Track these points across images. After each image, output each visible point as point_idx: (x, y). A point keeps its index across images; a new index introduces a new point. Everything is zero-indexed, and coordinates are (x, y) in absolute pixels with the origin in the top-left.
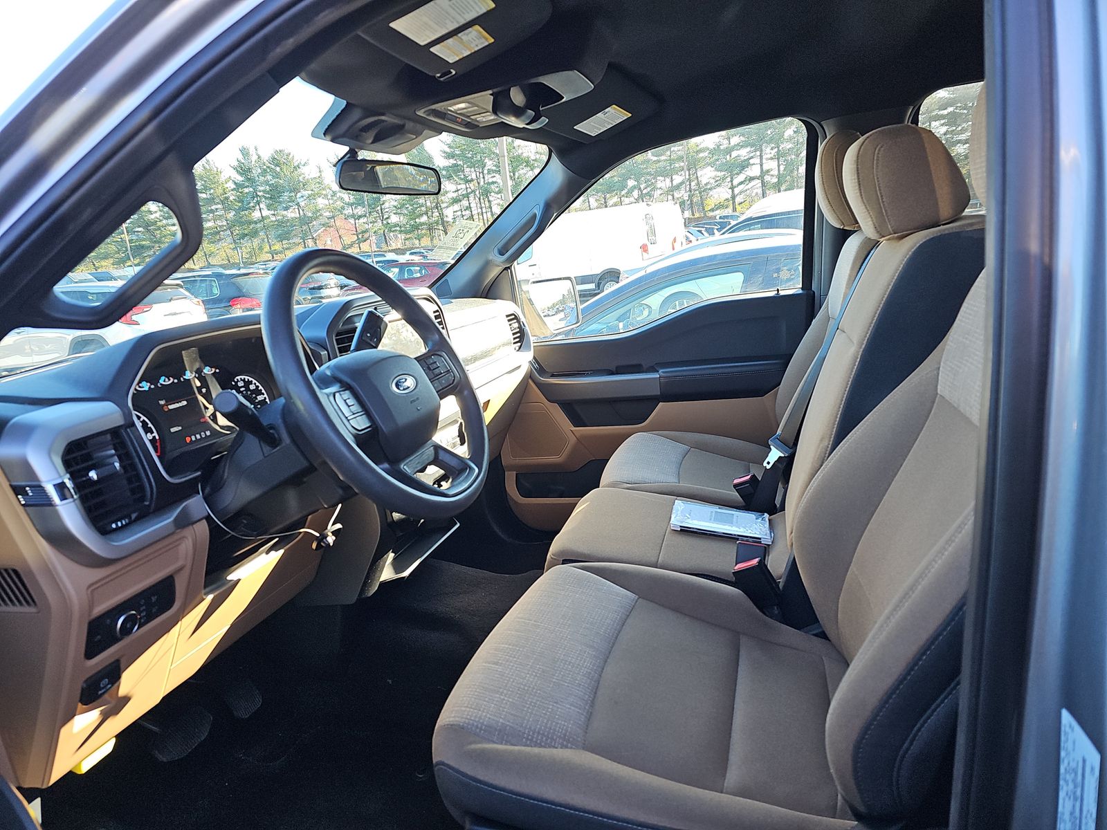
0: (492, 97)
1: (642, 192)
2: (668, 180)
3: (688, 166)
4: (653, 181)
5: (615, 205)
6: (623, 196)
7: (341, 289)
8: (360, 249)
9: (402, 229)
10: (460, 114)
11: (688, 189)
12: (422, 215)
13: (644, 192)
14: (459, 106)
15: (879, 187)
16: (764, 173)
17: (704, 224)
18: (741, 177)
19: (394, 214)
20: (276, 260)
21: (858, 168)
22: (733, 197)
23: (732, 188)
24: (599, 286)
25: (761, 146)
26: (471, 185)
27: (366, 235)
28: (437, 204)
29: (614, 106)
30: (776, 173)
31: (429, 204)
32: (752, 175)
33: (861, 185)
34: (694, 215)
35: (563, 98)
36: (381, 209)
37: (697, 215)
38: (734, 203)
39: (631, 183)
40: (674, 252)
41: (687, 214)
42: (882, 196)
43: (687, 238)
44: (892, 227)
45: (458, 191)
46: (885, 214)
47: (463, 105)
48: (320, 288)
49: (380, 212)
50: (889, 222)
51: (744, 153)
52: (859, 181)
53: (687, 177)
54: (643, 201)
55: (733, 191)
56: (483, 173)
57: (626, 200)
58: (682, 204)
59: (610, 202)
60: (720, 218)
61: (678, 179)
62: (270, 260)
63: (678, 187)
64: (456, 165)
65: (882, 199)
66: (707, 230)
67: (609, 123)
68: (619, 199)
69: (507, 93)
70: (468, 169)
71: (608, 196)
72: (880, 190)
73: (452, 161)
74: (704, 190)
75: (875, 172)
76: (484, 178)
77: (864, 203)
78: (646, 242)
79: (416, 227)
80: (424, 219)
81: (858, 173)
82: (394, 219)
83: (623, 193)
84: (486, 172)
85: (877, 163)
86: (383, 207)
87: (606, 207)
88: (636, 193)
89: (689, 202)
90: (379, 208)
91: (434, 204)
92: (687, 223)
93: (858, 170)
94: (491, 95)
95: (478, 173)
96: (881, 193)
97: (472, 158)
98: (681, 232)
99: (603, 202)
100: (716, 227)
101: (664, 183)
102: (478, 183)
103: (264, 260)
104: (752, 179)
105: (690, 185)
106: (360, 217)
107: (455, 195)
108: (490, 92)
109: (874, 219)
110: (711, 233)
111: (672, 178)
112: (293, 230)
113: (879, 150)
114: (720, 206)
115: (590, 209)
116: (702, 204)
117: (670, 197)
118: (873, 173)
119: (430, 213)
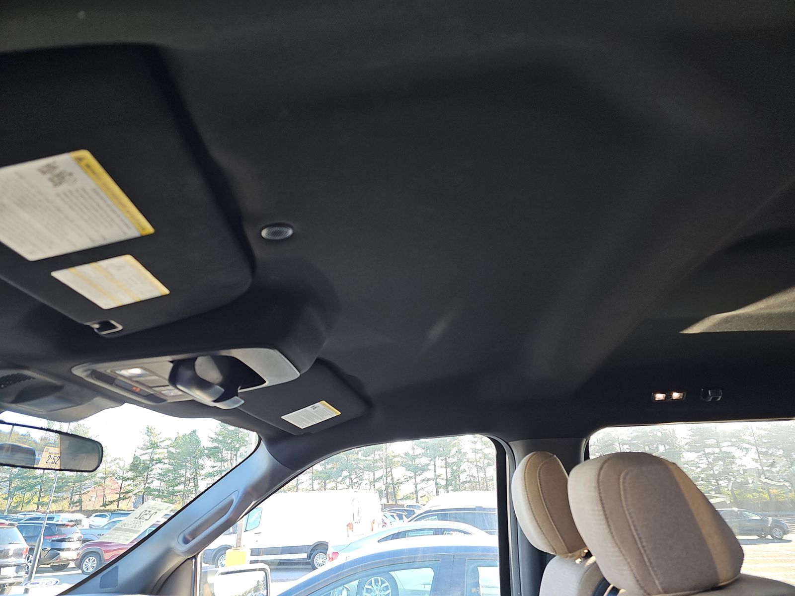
0: (171, 365)
1: (352, 480)
2: (372, 474)
3: (386, 465)
4: (361, 474)
5: (332, 489)
6: (338, 482)
7: (83, 543)
8: (118, 507)
9: (161, 493)
10: (137, 382)
11: (385, 483)
12: (180, 484)
13: (354, 481)
14: (132, 371)
15: (635, 526)
16: (437, 477)
17: (396, 510)
18: (422, 477)
19: (157, 479)
20: (39, 512)
21: (601, 497)
22: (416, 492)
23: (416, 485)
24: (310, 557)
25: (435, 458)
26: (226, 464)
27: (127, 496)
28: (195, 476)
29: (324, 402)
30: (444, 477)
31: (188, 475)
32: (429, 477)
33: (609, 519)
34: (388, 502)
35: (265, 382)
36: (147, 476)
37: (391, 502)
38: (417, 496)
39: (345, 473)
40: (372, 533)
41: (384, 501)
42: (640, 539)
43: (383, 520)
44: (661, 584)
45: (214, 467)
46: (648, 564)
47: (137, 371)
48: (63, 540)
49: (145, 477)
50: (656, 575)
51: (424, 460)
52: (605, 515)
53: (385, 473)
54: (352, 488)
55: (416, 487)
56: (236, 455)
57: (340, 486)
58: (380, 492)
59: (329, 486)
60: (407, 506)
61: (378, 474)
62: (34, 511)
63: (379, 479)
64: (216, 448)
65: (641, 543)
66: (398, 515)
67: (318, 418)
68: (335, 485)
69: (191, 363)
70: (226, 452)
71: (327, 481)
72: (636, 530)
73: (215, 444)
74: (396, 484)
75: (624, 505)
76: (236, 460)
77: (617, 544)
78: (351, 521)
79: (173, 493)
80: (181, 487)
81: (602, 504)
82: (156, 484)
83: (339, 480)
84: (238, 455)
85: (625, 494)
86: (149, 473)
87: (325, 490)
88: (348, 481)
89: (385, 492)
90: (146, 474)
91: (193, 476)
92: (384, 507)
93: (601, 500)
94: (171, 362)
95: (232, 455)
96: (638, 534)
97: (230, 443)
98: (379, 515)
99: (323, 486)
100: (404, 514)
101: (368, 476)
102: (231, 463)
103: (29, 510)
104: (429, 480)
105: (387, 479)
106: (128, 479)
107: (211, 470)
108: (169, 358)
109: (633, 568)
110: (401, 517)
111: (374, 473)
112: (67, 485)
113: (624, 478)
114: (406, 498)
115: (313, 490)
116: (395, 495)
117: (372, 487)
118: (622, 507)
119: (187, 483)
